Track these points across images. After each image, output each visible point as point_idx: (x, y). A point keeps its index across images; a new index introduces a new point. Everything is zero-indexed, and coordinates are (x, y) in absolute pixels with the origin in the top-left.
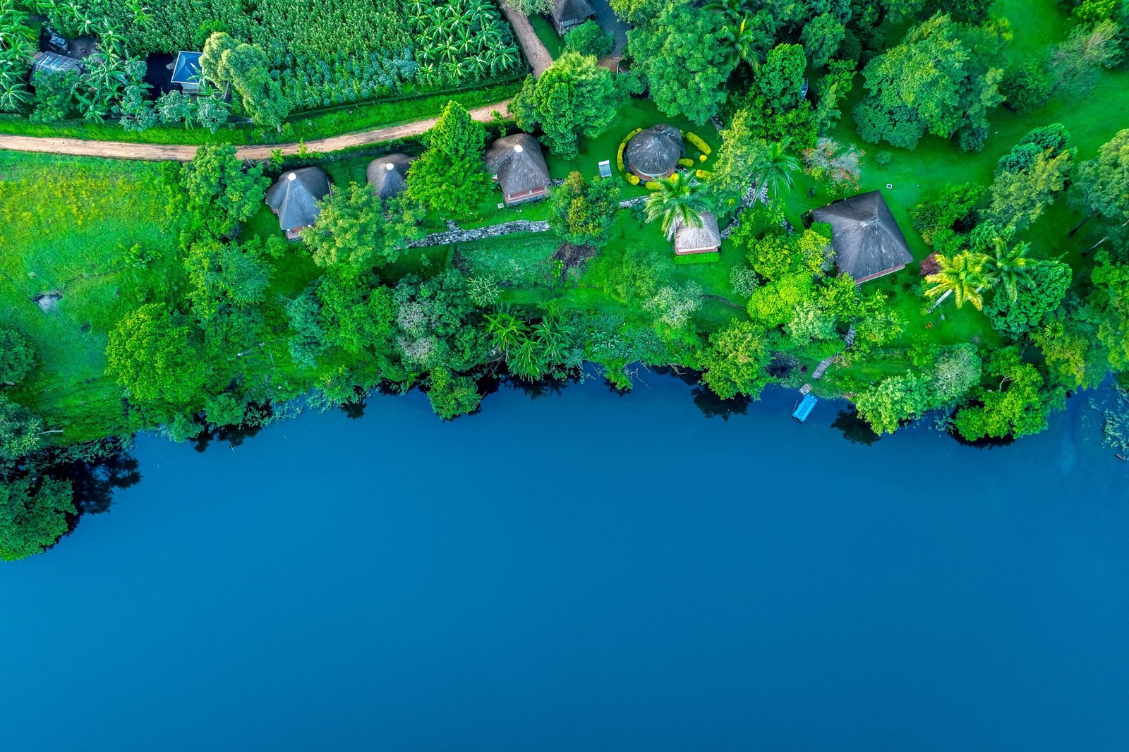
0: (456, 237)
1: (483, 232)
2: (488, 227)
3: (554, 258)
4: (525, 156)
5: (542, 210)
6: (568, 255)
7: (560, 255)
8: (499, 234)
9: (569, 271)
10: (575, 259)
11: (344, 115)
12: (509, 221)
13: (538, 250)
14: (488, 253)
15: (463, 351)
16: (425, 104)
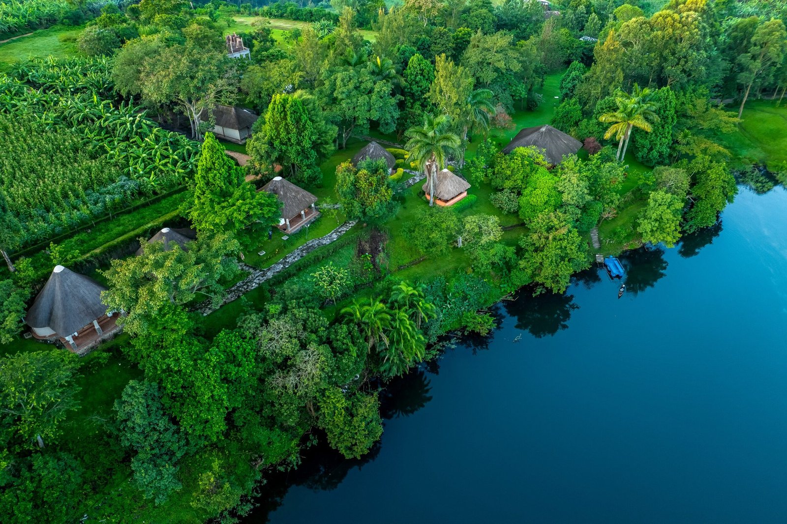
0: (261, 278)
1: (284, 263)
2: (286, 258)
3: (359, 256)
4: (285, 181)
5: (322, 227)
6: (367, 247)
7: (361, 252)
8: (299, 258)
9: (377, 261)
10: (376, 248)
11: (83, 236)
12: (300, 245)
13: (341, 257)
14: (299, 278)
15: (347, 350)
16: (161, 205)
